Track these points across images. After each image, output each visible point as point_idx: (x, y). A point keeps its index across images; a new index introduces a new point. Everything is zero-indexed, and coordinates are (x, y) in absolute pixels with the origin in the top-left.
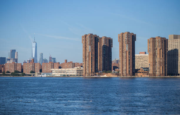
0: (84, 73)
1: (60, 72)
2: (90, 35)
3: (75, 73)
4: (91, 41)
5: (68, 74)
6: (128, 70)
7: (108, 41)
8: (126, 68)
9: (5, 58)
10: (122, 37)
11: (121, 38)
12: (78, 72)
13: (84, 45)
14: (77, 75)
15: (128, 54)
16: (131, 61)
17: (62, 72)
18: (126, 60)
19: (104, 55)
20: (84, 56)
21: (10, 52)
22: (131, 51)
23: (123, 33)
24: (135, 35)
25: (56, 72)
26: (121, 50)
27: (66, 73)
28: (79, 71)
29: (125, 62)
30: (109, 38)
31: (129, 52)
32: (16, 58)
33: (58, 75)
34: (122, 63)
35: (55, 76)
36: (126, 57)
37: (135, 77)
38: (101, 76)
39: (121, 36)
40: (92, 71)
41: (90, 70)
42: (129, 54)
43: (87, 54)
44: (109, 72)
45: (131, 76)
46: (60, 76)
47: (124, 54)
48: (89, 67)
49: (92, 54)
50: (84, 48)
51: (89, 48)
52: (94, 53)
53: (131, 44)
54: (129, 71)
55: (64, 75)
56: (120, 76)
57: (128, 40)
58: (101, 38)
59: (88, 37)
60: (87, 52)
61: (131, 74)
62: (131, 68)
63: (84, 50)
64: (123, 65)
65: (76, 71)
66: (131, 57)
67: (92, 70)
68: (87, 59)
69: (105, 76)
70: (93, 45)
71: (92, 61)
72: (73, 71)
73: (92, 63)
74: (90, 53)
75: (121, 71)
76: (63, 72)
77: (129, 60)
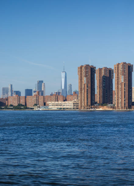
0: (80, 106)
1: (56, 105)
2: (85, 66)
3: (72, 107)
4: (86, 72)
5: (65, 107)
6: (123, 103)
7: (108, 72)
8: (122, 100)
9: (31, 90)
10: (118, 68)
11: (116, 69)
12: (74, 105)
13: (80, 77)
14: (74, 108)
15: (123, 86)
16: (127, 93)
17: (58, 105)
18: (122, 93)
19: (104, 87)
20: (80, 88)
21: (37, 83)
22: (127, 82)
23: (119, 64)
24: (132, 66)
25: (53, 105)
26: (116, 82)
27: (62, 106)
28: (76, 104)
29: (120, 94)
30: (110, 68)
31: (125, 84)
32: (43, 90)
33: (55, 108)
34: (118, 95)
35: (52, 109)
36: (122, 89)
37: (130, 110)
38: (97, 109)
39: (116, 67)
40: (87, 104)
41: (86, 103)
42: (125, 86)
43: (83, 86)
44: (105, 105)
45: (127, 109)
46: (56, 109)
47: (120, 86)
48: (84, 100)
49: (87, 86)
50: (80, 80)
51: (84, 79)
52: (90, 85)
53: (127, 76)
54: (125, 104)
55: (60, 108)
56: (116, 109)
57: (124, 71)
58: (102, 69)
59: (83, 68)
60: (83, 84)
61: (127, 107)
62: (127, 101)
63: (80, 81)
64: (118, 97)
65: (72, 104)
66: (127, 88)
67: (87, 102)
68: (83, 92)
69: (101, 109)
70: (89, 77)
71: (87, 94)
72: (69, 104)
73: (87, 96)
74: (86, 85)
75: (116, 104)
76: (60, 105)
77: (125, 92)
